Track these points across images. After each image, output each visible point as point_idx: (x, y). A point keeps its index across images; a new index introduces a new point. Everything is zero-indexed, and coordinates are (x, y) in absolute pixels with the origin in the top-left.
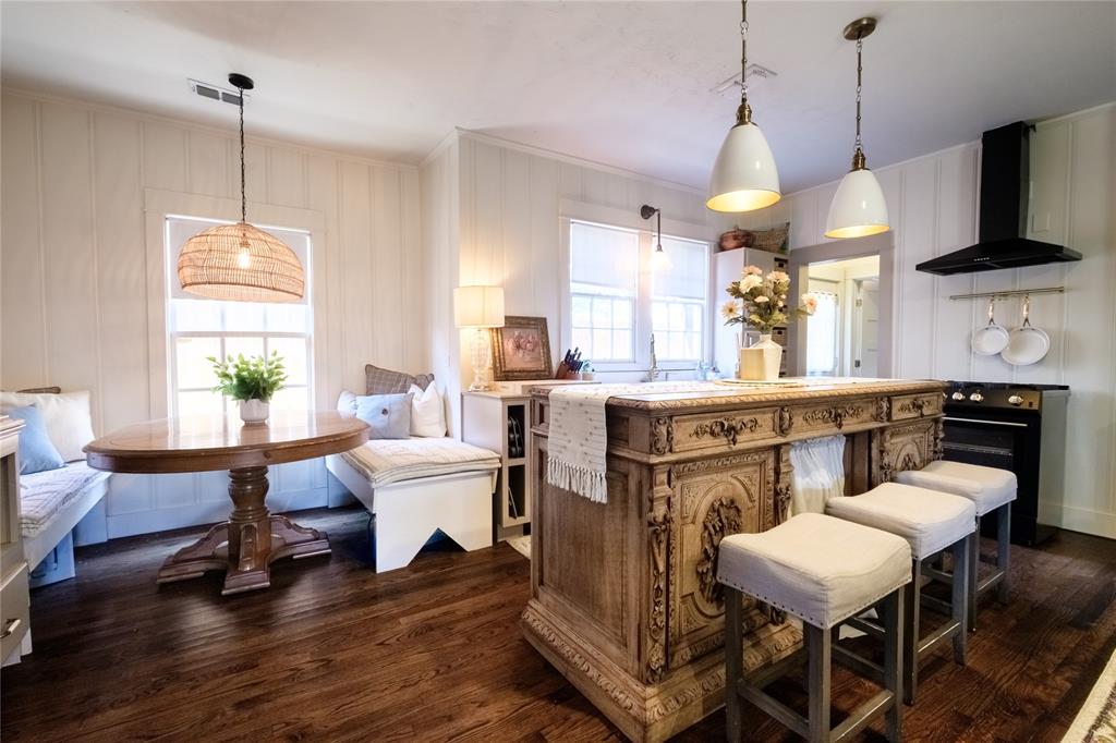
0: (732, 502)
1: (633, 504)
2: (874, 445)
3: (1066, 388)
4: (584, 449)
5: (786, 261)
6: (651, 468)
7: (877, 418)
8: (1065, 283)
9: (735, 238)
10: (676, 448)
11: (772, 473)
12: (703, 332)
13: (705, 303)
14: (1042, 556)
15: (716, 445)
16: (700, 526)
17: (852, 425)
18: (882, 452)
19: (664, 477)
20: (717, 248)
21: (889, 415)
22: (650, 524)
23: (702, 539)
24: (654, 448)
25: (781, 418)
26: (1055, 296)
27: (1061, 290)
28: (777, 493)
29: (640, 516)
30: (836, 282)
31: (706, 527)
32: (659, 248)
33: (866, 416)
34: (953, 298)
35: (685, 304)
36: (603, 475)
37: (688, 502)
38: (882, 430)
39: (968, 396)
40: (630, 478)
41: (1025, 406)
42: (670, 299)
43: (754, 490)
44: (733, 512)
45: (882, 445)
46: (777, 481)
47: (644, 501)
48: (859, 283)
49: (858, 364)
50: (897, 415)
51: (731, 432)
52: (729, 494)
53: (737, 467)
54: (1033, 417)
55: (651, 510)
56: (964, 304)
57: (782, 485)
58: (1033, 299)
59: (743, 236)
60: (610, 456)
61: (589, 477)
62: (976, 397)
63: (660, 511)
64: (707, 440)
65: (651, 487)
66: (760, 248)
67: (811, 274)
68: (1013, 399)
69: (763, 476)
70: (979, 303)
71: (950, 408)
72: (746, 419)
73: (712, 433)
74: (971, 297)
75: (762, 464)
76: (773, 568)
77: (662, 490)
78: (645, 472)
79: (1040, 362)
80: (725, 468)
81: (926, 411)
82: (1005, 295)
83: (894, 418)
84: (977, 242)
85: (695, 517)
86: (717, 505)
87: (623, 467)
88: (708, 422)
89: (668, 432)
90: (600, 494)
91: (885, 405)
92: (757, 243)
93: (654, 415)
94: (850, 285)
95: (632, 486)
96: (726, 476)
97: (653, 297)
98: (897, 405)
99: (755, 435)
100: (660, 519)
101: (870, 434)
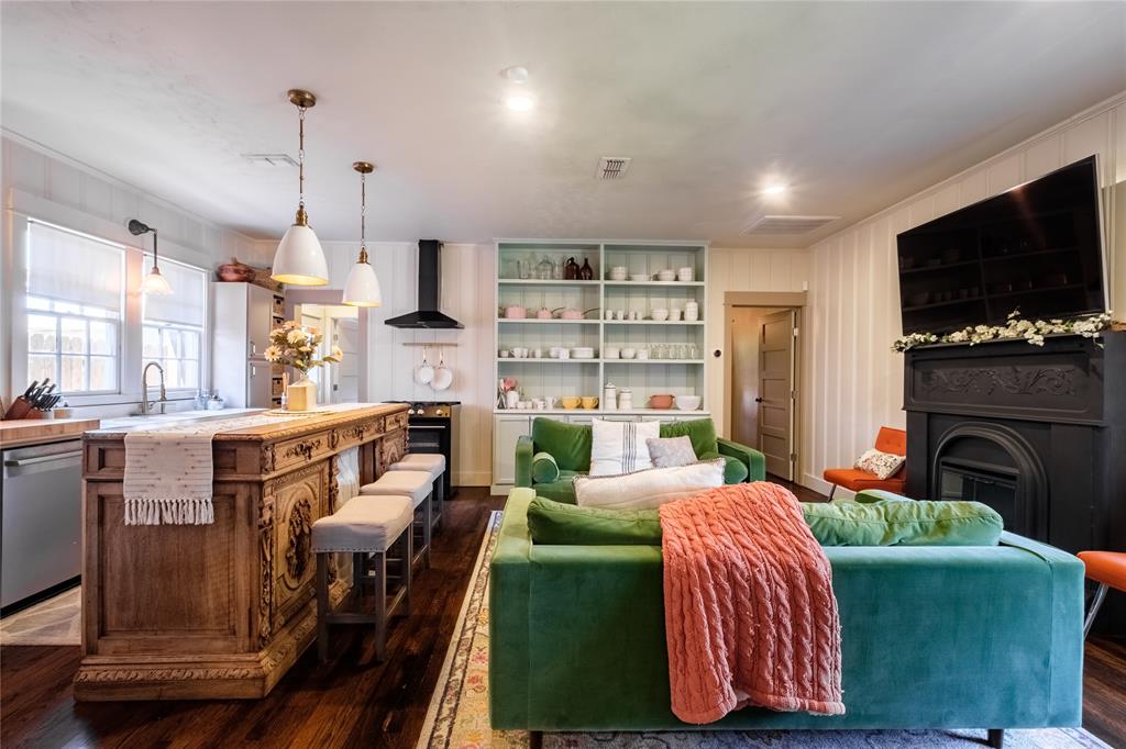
0: (306, 501)
1: (241, 517)
2: (377, 450)
3: (459, 403)
4: (183, 482)
5: (282, 299)
6: (261, 484)
7: (378, 431)
8: (458, 342)
9: (237, 271)
10: (277, 467)
11: (327, 477)
12: (200, 361)
13: (203, 330)
14: (453, 503)
15: (298, 462)
16: (287, 522)
17: (368, 438)
18: (381, 453)
19: (269, 489)
20: (216, 278)
21: (385, 428)
22: (261, 527)
23: (289, 532)
24: (263, 469)
25: (333, 437)
26: (454, 348)
27: (456, 345)
28: (330, 490)
29: (250, 523)
30: (318, 319)
31: (291, 523)
32: (156, 270)
33: (372, 430)
34: (405, 344)
35: (180, 330)
36: (209, 500)
37: (280, 507)
38: (381, 439)
39: (416, 410)
40: (238, 497)
41: (444, 416)
42: (163, 324)
43: (317, 491)
44: (306, 508)
45: (381, 448)
46: (330, 482)
47: (254, 511)
48: (335, 321)
49: (335, 388)
50: (389, 428)
51: (306, 450)
52: (303, 496)
53: (307, 475)
54: (446, 421)
55: (261, 516)
56: (411, 348)
57: (333, 484)
58: (445, 349)
59: (245, 272)
60: (215, 482)
61: (191, 505)
62: (420, 412)
63: (267, 515)
64: (294, 459)
65: (261, 499)
66: (259, 284)
67: (303, 312)
68: (439, 412)
69: (322, 478)
70: (418, 349)
71: (412, 420)
72: (314, 440)
73: (297, 454)
74: (414, 344)
75: (322, 471)
76: (354, 529)
77: (268, 500)
78: (255, 489)
79: (448, 388)
80: (303, 477)
81: (402, 424)
82: (431, 345)
83: (387, 430)
84: (417, 310)
85: (284, 517)
86: (298, 505)
87: (229, 489)
88: (293, 446)
89: (273, 456)
90: (207, 516)
91: (382, 422)
92: (257, 279)
93: (264, 444)
94: (329, 323)
95: (241, 502)
96: (301, 484)
97: (144, 322)
98: (388, 422)
99: (320, 451)
100: (267, 522)
101: (374, 442)
